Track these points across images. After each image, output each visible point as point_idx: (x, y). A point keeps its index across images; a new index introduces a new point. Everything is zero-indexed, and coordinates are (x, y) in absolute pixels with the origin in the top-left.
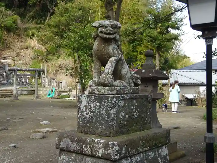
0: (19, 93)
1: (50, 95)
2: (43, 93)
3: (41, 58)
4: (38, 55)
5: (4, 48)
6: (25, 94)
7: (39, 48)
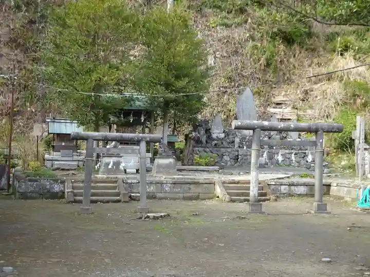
0: (285, 192)
1: (366, 200)
2: (349, 192)
3: (363, 101)
4: (354, 95)
5: (277, 83)
6: (299, 195)
7: (358, 78)
